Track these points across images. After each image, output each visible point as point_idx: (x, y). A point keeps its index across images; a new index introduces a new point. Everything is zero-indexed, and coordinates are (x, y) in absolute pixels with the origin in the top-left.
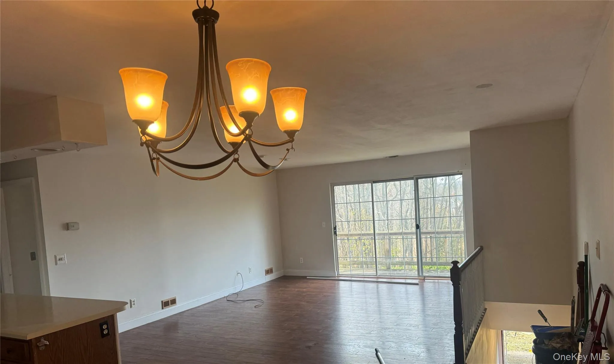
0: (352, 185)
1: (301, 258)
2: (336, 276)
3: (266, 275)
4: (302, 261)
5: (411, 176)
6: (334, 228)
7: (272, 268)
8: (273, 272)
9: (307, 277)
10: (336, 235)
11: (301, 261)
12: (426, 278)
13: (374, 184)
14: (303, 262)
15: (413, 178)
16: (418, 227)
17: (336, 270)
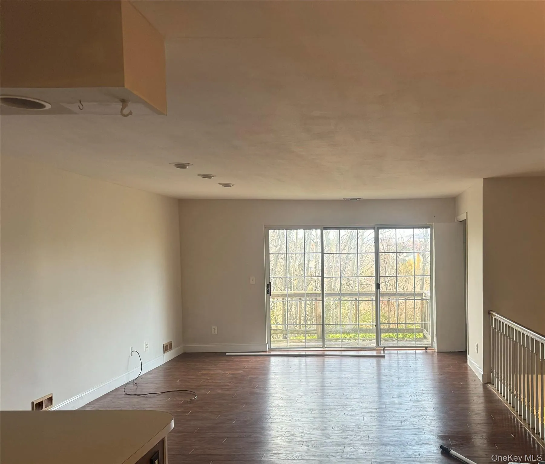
0: (296, 230)
1: (213, 327)
2: (268, 350)
3: (165, 352)
4: (214, 332)
5: (373, 225)
6: (268, 285)
7: (171, 341)
8: (172, 348)
9: (227, 354)
10: (270, 295)
11: (213, 330)
12: (386, 349)
13: (325, 231)
14: (216, 333)
15: (374, 227)
16: (378, 286)
17: (267, 342)
